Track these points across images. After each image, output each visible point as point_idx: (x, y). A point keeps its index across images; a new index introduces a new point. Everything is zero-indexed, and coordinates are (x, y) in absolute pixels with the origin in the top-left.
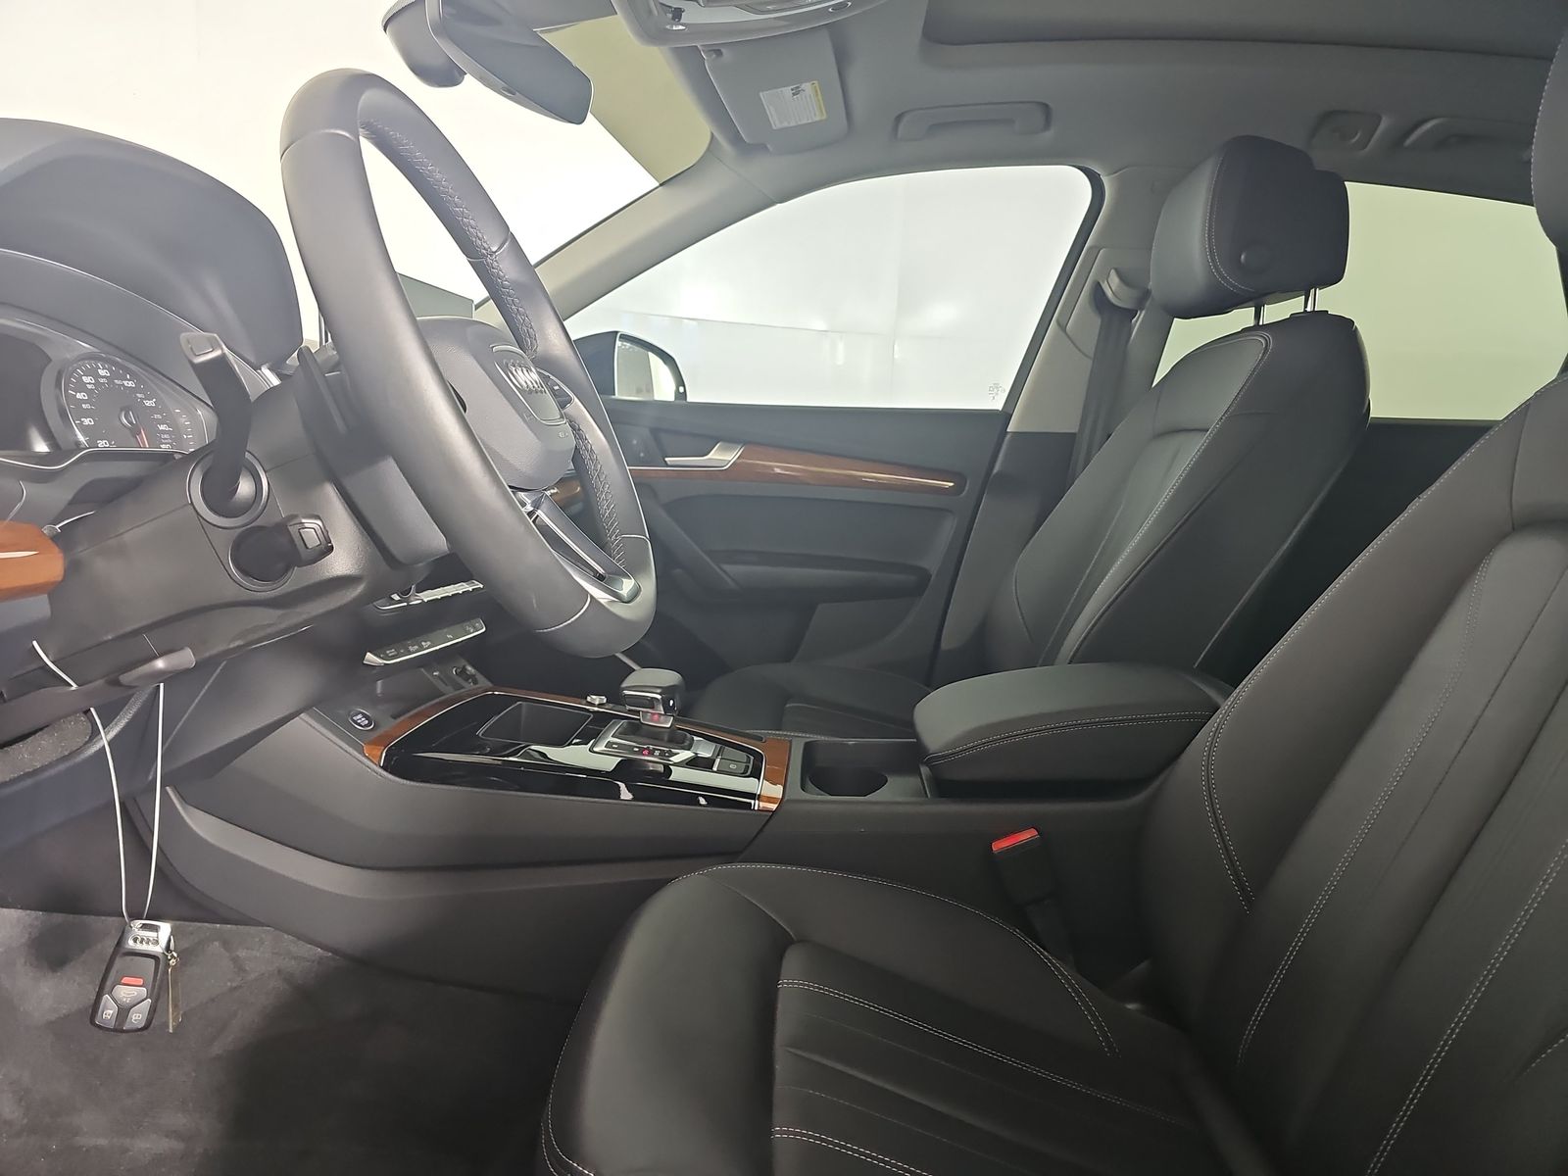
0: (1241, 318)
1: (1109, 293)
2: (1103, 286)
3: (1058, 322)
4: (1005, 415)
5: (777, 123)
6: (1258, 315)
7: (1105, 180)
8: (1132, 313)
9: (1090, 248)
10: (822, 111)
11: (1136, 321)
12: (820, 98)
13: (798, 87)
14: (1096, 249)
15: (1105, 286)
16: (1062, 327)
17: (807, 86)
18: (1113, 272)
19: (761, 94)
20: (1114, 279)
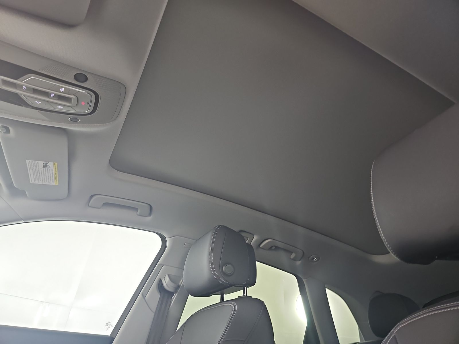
0: (216, 299)
1: (164, 284)
2: (162, 281)
3: (142, 295)
4: (111, 339)
5: (32, 181)
6: (222, 298)
7: (168, 240)
8: (172, 294)
9: (159, 264)
10: (56, 181)
11: (174, 297)
12: (57, 173)
13: (47, 163)
14: (162, 265)
15: (163, 281)
16: (144, 297)
17: (51, 164)
18: (167, 276)
19: (27, 161)
20: (167, 279)
